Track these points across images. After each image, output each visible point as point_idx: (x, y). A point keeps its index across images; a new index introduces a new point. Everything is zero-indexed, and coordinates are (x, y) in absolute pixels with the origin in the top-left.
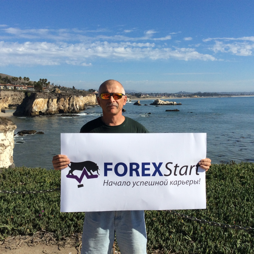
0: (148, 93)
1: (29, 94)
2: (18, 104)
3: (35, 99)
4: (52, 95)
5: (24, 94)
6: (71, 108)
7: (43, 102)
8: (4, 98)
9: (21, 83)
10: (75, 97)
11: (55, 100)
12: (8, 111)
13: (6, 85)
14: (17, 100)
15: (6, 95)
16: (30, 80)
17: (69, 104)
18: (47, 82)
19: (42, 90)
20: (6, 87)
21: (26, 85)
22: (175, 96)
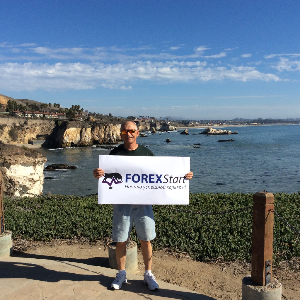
0: (198, 120)
1: (60, 123)
2: (47, 135)
3: (67, 128)
4: (86, 124)
5: (54, 122)
6: (107, 139)
7: (75, 132)
8: (32, 127)
9: (50, 110)
10: (112, 125)
11: (89, 130)
12: (36, 143)
13: (33, 112)
14: (46, 130)
15: (34, 124)
16: (61, 107)
17: (105, 134)
18: (80, 109)
19: (74, 118)
20: (34, 115)
21: (57, 113)
22: (230, 124)
